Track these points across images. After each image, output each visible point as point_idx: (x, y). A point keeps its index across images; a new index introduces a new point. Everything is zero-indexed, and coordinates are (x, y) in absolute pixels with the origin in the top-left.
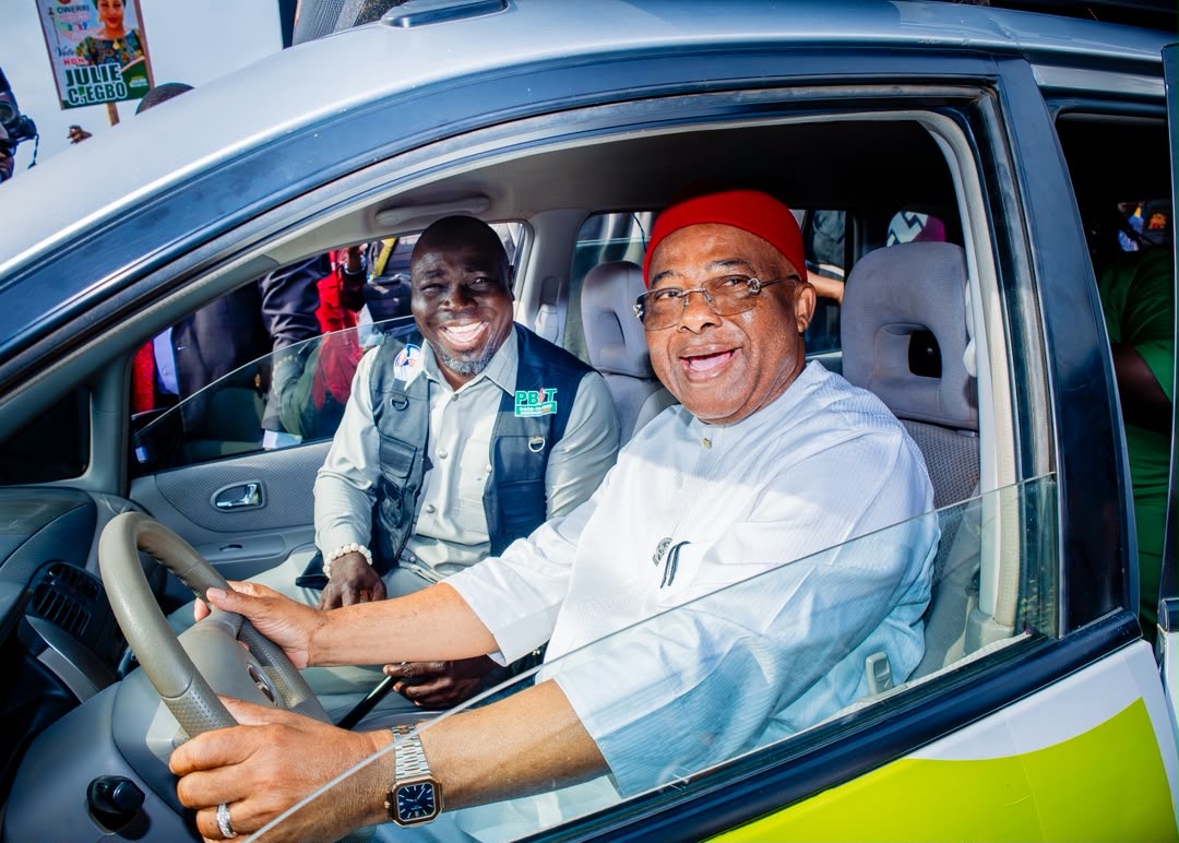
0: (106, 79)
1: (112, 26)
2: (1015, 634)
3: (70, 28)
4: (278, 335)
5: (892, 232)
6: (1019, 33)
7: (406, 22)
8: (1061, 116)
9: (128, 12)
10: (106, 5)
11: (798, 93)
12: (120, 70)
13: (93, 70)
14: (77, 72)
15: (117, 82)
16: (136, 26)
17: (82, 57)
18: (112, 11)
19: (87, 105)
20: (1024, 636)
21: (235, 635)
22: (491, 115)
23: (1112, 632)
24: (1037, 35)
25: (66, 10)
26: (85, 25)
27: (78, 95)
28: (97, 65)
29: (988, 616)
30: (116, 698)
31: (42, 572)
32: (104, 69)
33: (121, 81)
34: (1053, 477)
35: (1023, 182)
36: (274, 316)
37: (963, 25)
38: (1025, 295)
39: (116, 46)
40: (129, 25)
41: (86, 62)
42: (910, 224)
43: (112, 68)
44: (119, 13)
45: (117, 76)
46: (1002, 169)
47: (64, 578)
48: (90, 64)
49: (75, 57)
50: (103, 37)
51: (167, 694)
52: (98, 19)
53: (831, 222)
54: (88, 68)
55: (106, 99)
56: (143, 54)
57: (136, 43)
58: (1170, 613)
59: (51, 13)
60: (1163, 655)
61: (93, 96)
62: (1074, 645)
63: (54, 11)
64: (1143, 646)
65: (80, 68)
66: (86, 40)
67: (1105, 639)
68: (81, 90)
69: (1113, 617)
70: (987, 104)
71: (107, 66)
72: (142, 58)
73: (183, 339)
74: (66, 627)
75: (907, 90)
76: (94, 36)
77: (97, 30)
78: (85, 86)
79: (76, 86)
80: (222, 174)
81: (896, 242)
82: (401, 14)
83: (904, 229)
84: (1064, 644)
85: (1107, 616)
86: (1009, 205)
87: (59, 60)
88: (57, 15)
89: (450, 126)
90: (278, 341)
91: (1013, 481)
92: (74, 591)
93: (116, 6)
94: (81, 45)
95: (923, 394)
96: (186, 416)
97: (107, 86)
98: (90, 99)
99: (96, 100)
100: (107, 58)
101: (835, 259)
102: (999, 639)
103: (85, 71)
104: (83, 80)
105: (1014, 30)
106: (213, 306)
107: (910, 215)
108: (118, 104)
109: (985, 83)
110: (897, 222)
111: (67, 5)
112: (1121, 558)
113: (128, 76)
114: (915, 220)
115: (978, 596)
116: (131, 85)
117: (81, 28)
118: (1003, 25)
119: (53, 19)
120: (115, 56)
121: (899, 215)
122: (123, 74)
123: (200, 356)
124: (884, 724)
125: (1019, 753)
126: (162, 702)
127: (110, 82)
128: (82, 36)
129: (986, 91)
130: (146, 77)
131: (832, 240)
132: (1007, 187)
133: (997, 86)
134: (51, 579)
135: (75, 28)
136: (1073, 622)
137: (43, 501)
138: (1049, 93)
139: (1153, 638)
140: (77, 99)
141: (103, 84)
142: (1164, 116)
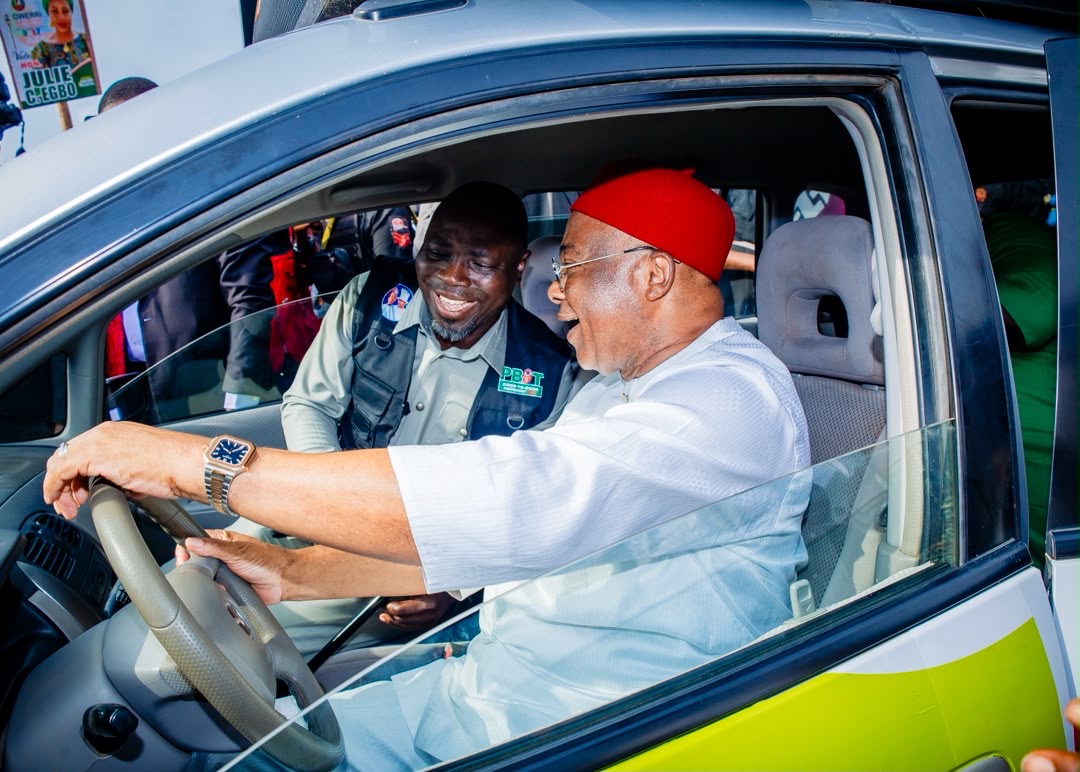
0: (58, 80)
1: (62, 30)
2: (920, 563)
3: (25, 33)
4: (235, 305)
5: (798, 209)
6: (919, 29)
7: (376, 15)
8: (956, 102)
9: (75, 17)
10: (55, 11)
11: (724, 81)
12: (70, 71)
13: (47, 73)
14: (33, 74)
15: (68, 82)
16: (83, 31)
17: (37, 61)
18: (62, 17)
19: (42, 104)
20: (929, 564)
21: (213, 576)
22: (454, 99)
23: (1007, 560)
24: (930, 30)
25: (21, 16)
26: (38, 30)
27: (35, 96)
28: (50, 67)
29: (896, 548)
30: (105, 633)
31: (30, 522)
32: (56, 71)
33: (72, 81)
34: (953, 423)
35: (923, 159)
36: (231, 288)
37: (868, 20)
38: (926, 262)
39: (66, 49)
40: (77, 30)
41: (40, 65)
42: (814, 201)
43: (63, 70)
44: (67, 18)
45: (68, 77)
46: (904, 149)
47: (50, 526)
48: (44, 67)
49: (30, 60)
50: (54, 41)
51: (156, 625)
52: (49, 24)
53: (742, 201)
54: (43, 71)
55: (59, 98)
56: (89, 56)
57: (83, 46)
58: (1056, 543)
59: (7, 20)
60: (1051, 580)
61: (48, 96)
62: (974, 572)
63: (11, 18)
64: (1032, 572)
65: (36, 71)
66: (40, 44)
67: (1000, 566)
68: (37, 90)
69: (1006, 547)
70: (890, 92)
71: (59, 68)
72: (89, 60)
73: (147, 311)
74: (53, 572)
75: (820, 78)
76: (47, 40)
77: (49, 35)
78: (40, 87)
79: (33, 87)
80: (213, 151)
81: (802, 217)
82: (371, 8)
83: (809, 206)
84: (964, 570)
85: (1001, 546)
86: (911, 182)
87: (16, 63)
88: (13, 21)
89: (417, 109)
90: (235, 311)
91: (917, 426)
92: (59, 539)
93: (65, 12)
94: (36, 49)
95: (831, 353)
96: (153, 381)
97: (59, 86)
98: (46, 99)
99: (51, 100)
100: (59, 60)
101: (746, 235)
102: (907, 568)
103: (40, 73)
104: (38, 82)
105: (912, 25)
106: (176, 281)
107: (814, 194)
108: (69, 103)
109: (889, 73)
110: (803, 200)
111: (22, 12)
112: (1012, 495)
113: (77, 76)
114: (818, 198)
115: (886, 531)
116: (81, 85)
117: (34, 33)
118: (904, 22)
119: (9, 25)
120: (67, 59)
121: (804, 194)
122: (73, 75)
123: (165, 326)
124: (808, 643)
125: (927, 668)
126: (150, 632)
127: (62, 82)
128: (36, 40)
129: (890, 80)
130: (93, 77)
131: (744, 218)
132: (909, 165)
133: (899, 76)
134: (38, 528)
135: (30, 33)
136: (971, 552)
137: (26, 458)
138: (945, 82)
139: (1042, 565)
140: (34, 100)
141: (56, 85)
142: (1047, 103)
